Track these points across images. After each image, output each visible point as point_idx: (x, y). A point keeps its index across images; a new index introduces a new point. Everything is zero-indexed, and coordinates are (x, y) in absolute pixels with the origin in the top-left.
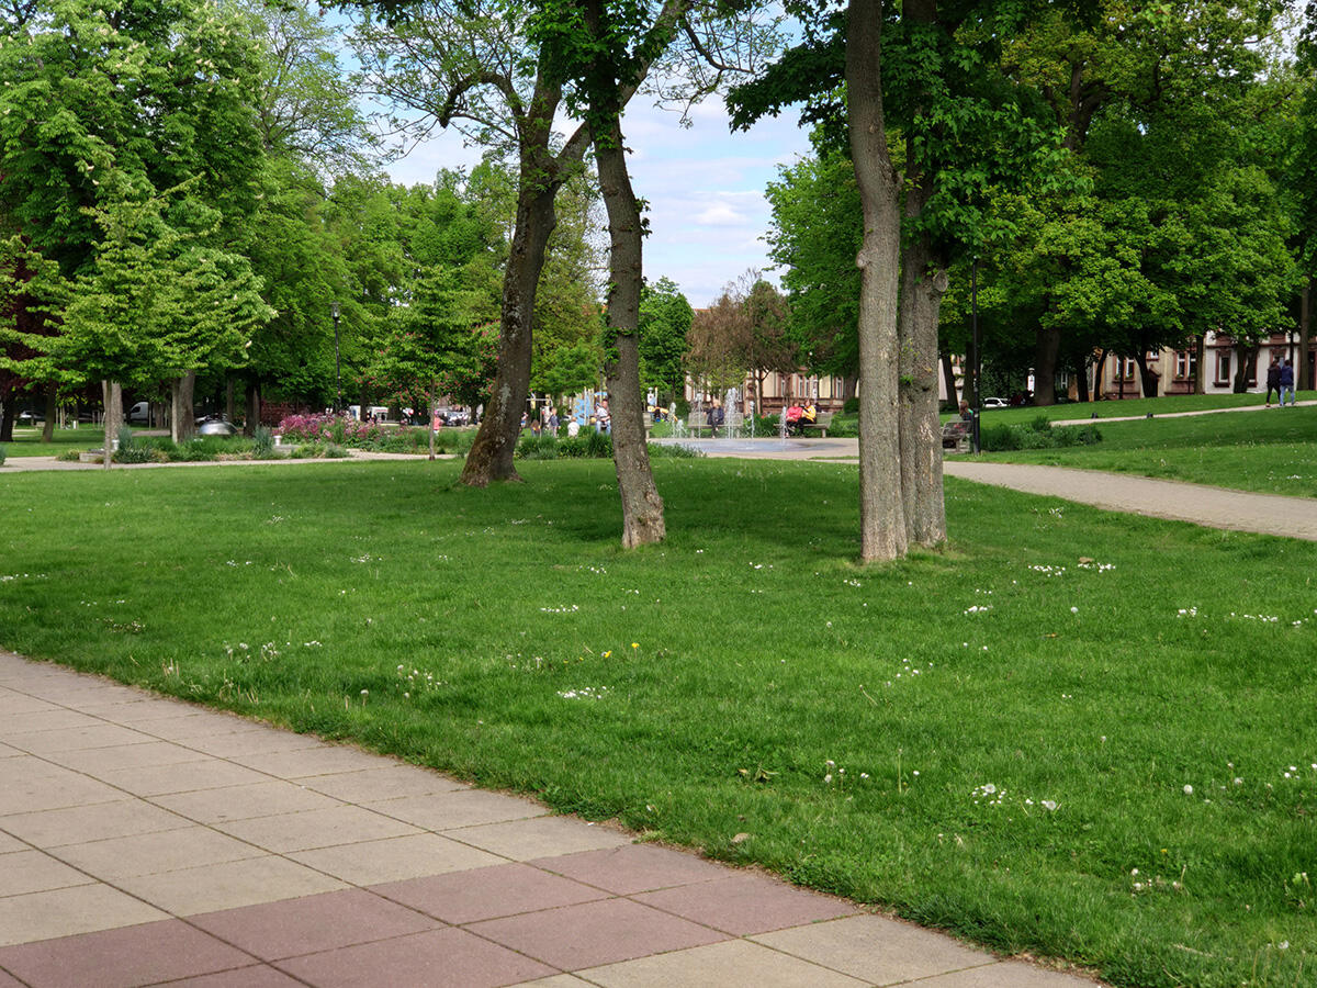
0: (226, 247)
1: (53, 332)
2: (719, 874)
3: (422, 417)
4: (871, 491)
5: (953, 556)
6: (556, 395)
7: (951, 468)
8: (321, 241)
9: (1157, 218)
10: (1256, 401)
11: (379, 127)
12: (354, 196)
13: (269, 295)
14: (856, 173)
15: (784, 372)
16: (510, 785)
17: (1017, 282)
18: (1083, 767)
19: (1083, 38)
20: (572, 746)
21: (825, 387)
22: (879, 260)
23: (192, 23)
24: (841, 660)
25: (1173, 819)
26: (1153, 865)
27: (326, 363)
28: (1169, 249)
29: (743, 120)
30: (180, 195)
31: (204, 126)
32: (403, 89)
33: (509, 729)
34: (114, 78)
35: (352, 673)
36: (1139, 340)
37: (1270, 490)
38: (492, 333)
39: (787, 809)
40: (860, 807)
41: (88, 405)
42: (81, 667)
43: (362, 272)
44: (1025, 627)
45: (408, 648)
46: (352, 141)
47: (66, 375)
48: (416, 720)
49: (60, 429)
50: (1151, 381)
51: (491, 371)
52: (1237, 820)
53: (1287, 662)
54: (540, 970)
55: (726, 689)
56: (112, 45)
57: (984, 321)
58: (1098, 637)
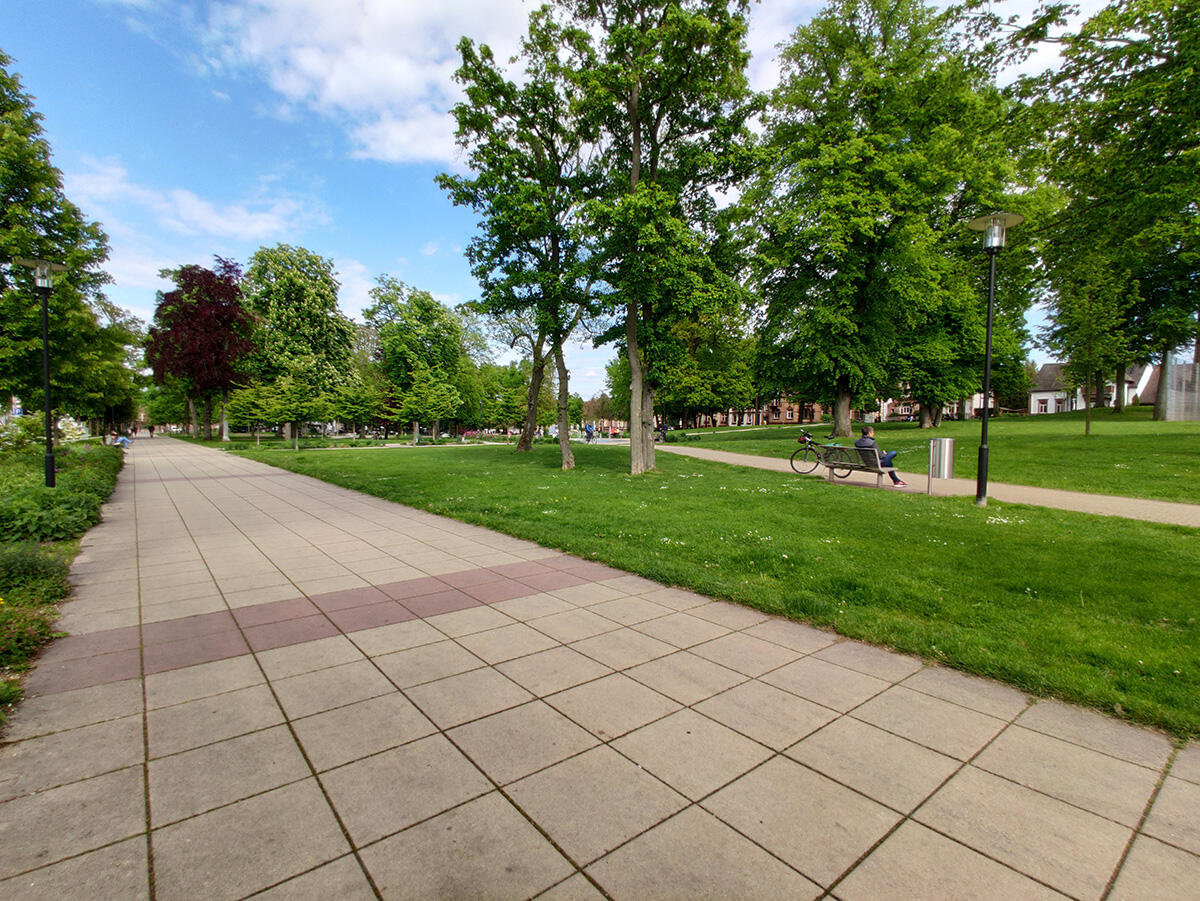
0: (449, 383)
1: (400, 408)
2: (588, 564)
3: (505, 432)
4: (634, 454)
5: (657, 472)
6: (544, 426)
8: (476, 382)
9: (716, 376)
10: (744, 428)
11: (493, 349)
12: (486, 368)
13: (461, 398)
14: (630, 362)
15: (610, 419)
16: (528, 539)
17: (676, 394)
18: (692, 531)
19: (695, 325)
20: (546, 527)
21: (622, 424)
22: (636, 387)
23: (441, 319)
24: (624, 502)
25: (717, 547)
26: (711, 560)
27: (477, 416)
28: (719, 385)
29: (596, 346)
30: (436, 369)
31: (443, 349)
32: (500, 338)
33: (528, 522)
34: (418, 336)
35: (483, 506)
36: (711, 410)
37: (746, 453)
38: (525, 408)
39: (608, 545)
40: (629, 544)
41: (409, 429)
42: (405, 504)
43: (488, 390)
44: (677, 493)
45: (499, 499)
46: (486, 353)
47: (403, 420)
48: (501, 520)
49: (402, 436)
50: (714, 422)
51: (525, 419)
52: (735, 547)
53: (750, 502)
54: (536, 591)
55: (591, 511)
56: (418, 326)
57: (667, 404)
58: (698, 495)
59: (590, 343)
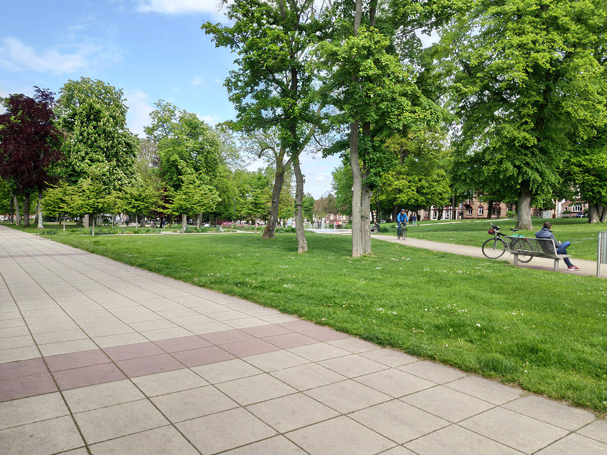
0: (211, 185)
1: (172, 204)
2: (319, 327)
3: (254, 223)
4: (354, 241)
5: (373, 256)
6: (284, 219)
7: (372, 236)
8: (232, 184)
9: (420, 180)
10: (443, 222)
11: (245, 158)
12: (239, 174)
13: (220, 196)
14: (352, 169)
15: (335, 214)
16: (272, 306)
17: (388, 194)
18: (402, 304)
19: (404, 140)
20: (286, 297)
21: (344, 218)
22: (357, 189)
23: (204, 135)
24: (347, 279)
25: (422, 316)
26: (417, 327)
27: (232, 211)
28: (422, 187)
29: (325, 156)
30: (200, 173)
31: (206, 158)
32: (251, 150)
33: (271, 294)
34: (187, 147)
35: (237, 281)
36: (416, 208)
37: (446, 242)
38: (270, 204)
39: (334, 313)
40: (351, 312)
41: (179, 220)
42: (176, 278)
43: (240, 191)
44: (389, 272)
45: (249, 275)
46: (238, 161)
47: (174, 213)
48: (250, 291)
49: (173, 226)
50: (419, 217)
51: (269, 213)
52: (437, 317)
53: (449, 281)
54: (278, 349)
55: (321, 285)
56: (187, 140)
57: (381, 203)
58: (406, 275)
59: (320, 154)
